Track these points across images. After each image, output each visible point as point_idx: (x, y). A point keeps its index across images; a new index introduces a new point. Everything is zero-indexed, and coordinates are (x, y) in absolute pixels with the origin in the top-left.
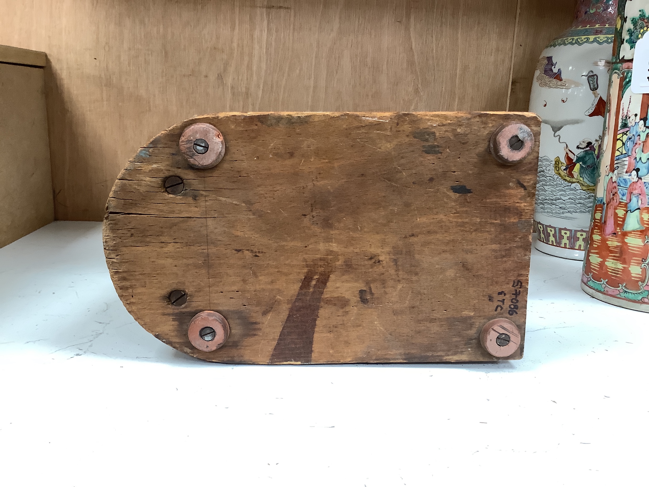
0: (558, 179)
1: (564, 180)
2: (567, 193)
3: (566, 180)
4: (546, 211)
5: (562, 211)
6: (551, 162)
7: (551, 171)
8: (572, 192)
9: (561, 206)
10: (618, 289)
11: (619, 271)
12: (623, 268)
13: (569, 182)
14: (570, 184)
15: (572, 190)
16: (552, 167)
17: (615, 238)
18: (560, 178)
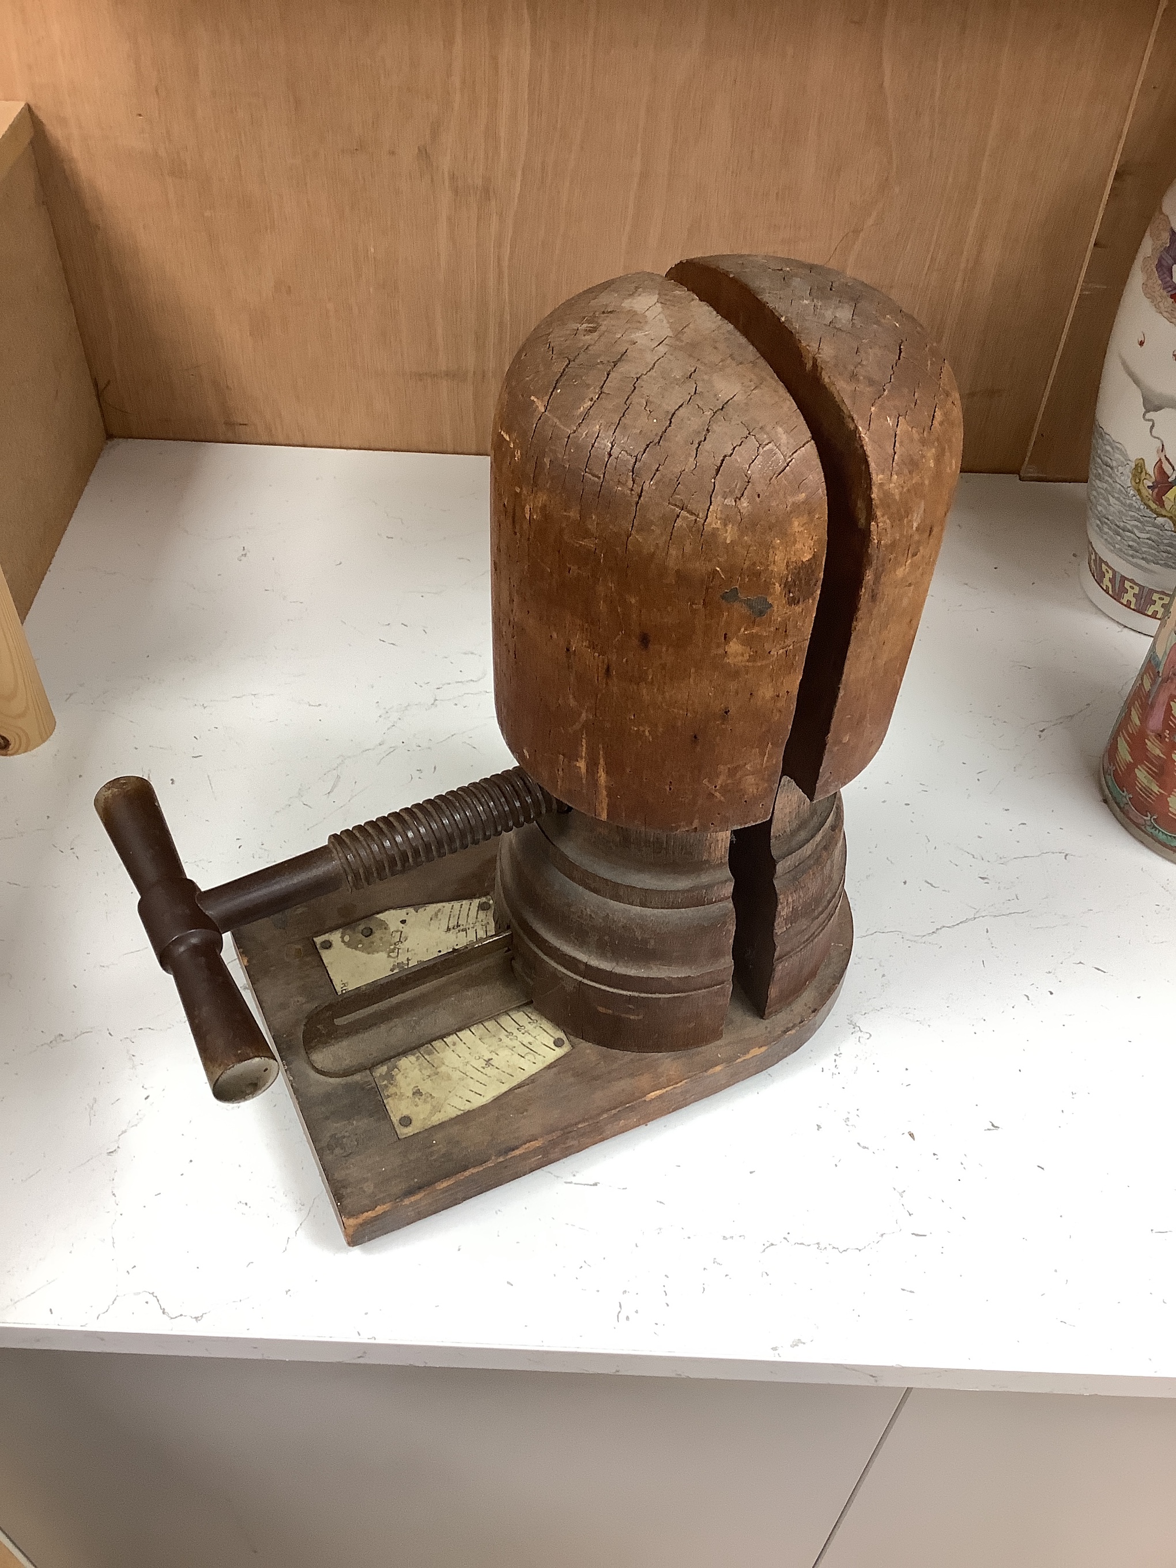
0: (1134, 498)
1: (1145, 504)
2: (1147, 528)
3: (1149, 507)
4: (1105, 537)
5: (1131, 552)
6: (1129, 462)
7: (1125, 479)
8: (1155, 530)
9: (1131, 543)
10: (1145, 818)
11: (1151, 794)
12: (1158, 793)
13: (1155, 512)
14: (1156, 516)
15: (1155, 526)
16: (1128, 471)
17: (1159, 743)
18: (1138, 497)
